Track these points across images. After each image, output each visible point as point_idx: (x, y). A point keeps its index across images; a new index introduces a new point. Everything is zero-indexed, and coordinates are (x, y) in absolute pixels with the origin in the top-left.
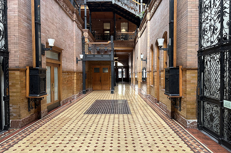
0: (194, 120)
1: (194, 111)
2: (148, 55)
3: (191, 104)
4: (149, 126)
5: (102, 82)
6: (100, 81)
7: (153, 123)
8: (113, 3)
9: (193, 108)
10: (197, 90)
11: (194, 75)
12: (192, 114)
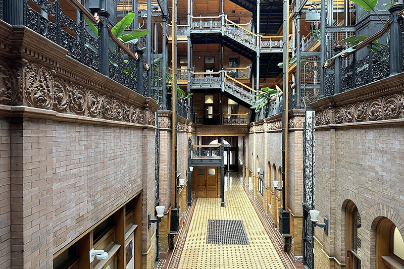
0: (300, 257)
1: (301, 249)
2: (266, 170)
3: (297, 244)
4: (266, 260)
5: (207, 186)
6: (206, 185)
7: (268, 256)
8: (223, 90)
9: (299, 247)
10: (302, 233)
11: (300, 221)
12: (299, 251)
